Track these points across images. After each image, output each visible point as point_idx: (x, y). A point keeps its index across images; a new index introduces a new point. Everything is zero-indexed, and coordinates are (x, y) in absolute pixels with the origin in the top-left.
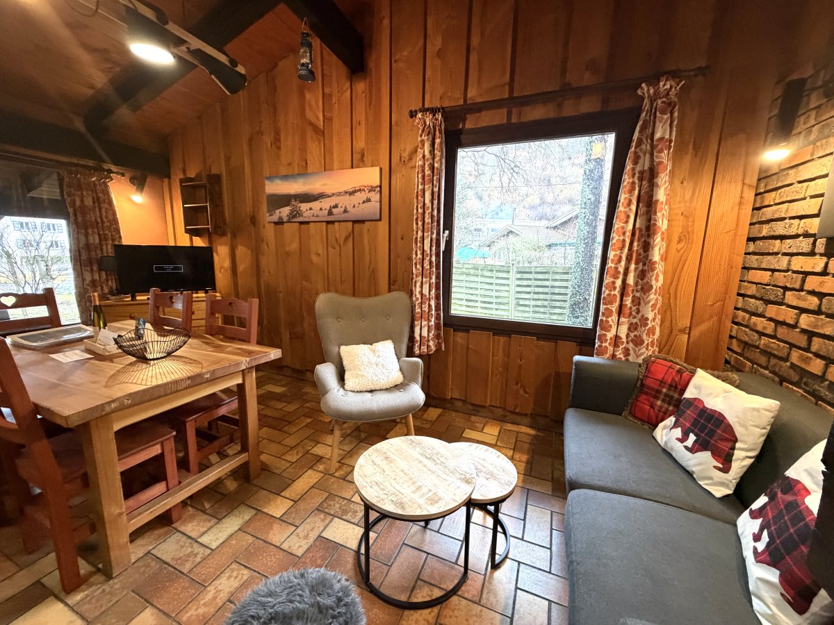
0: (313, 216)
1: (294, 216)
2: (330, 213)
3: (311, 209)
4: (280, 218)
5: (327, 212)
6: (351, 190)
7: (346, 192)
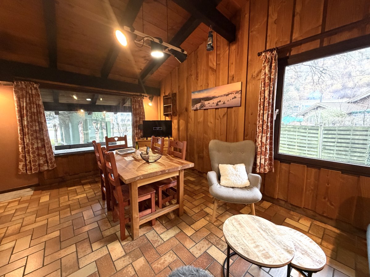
0: (210, 106)
1: (202, 107)
2: (217, 105)
3: (209, 103)
4: (197, 108)
5: (216, 104)
6: (227, 94)
7: (225, 95)
